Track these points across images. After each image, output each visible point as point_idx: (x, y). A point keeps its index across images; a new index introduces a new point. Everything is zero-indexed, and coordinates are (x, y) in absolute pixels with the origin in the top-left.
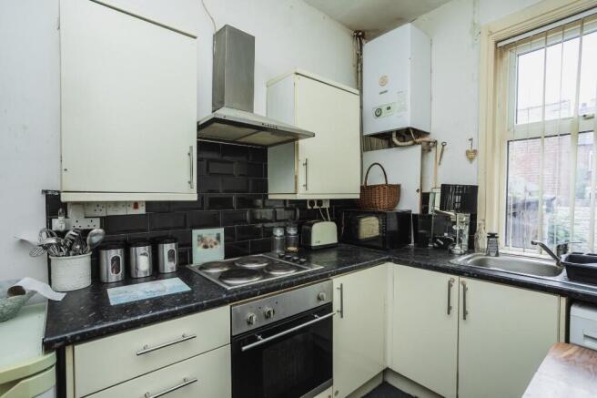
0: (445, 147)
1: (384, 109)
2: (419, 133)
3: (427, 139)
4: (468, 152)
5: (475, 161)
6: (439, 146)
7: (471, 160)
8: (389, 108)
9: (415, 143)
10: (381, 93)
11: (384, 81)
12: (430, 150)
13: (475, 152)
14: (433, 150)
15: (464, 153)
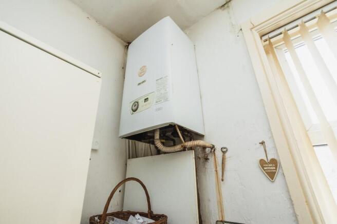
0: (227, 155)
1: (141, 102)
2: (190, 135)
3: (200, 142)
4: (262, 163)
5: (278, 178)
6: (219, 154)
7: (271, 175)
8: (146, 100)
9: (184, 149)
10: (139, 84)
11: (142, 72)
12: (207, 159)
13: (274, 162)
14: (211, 158)
15: (257, 164)
